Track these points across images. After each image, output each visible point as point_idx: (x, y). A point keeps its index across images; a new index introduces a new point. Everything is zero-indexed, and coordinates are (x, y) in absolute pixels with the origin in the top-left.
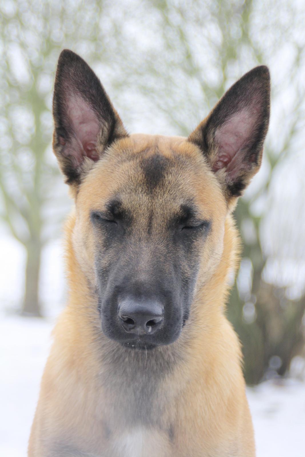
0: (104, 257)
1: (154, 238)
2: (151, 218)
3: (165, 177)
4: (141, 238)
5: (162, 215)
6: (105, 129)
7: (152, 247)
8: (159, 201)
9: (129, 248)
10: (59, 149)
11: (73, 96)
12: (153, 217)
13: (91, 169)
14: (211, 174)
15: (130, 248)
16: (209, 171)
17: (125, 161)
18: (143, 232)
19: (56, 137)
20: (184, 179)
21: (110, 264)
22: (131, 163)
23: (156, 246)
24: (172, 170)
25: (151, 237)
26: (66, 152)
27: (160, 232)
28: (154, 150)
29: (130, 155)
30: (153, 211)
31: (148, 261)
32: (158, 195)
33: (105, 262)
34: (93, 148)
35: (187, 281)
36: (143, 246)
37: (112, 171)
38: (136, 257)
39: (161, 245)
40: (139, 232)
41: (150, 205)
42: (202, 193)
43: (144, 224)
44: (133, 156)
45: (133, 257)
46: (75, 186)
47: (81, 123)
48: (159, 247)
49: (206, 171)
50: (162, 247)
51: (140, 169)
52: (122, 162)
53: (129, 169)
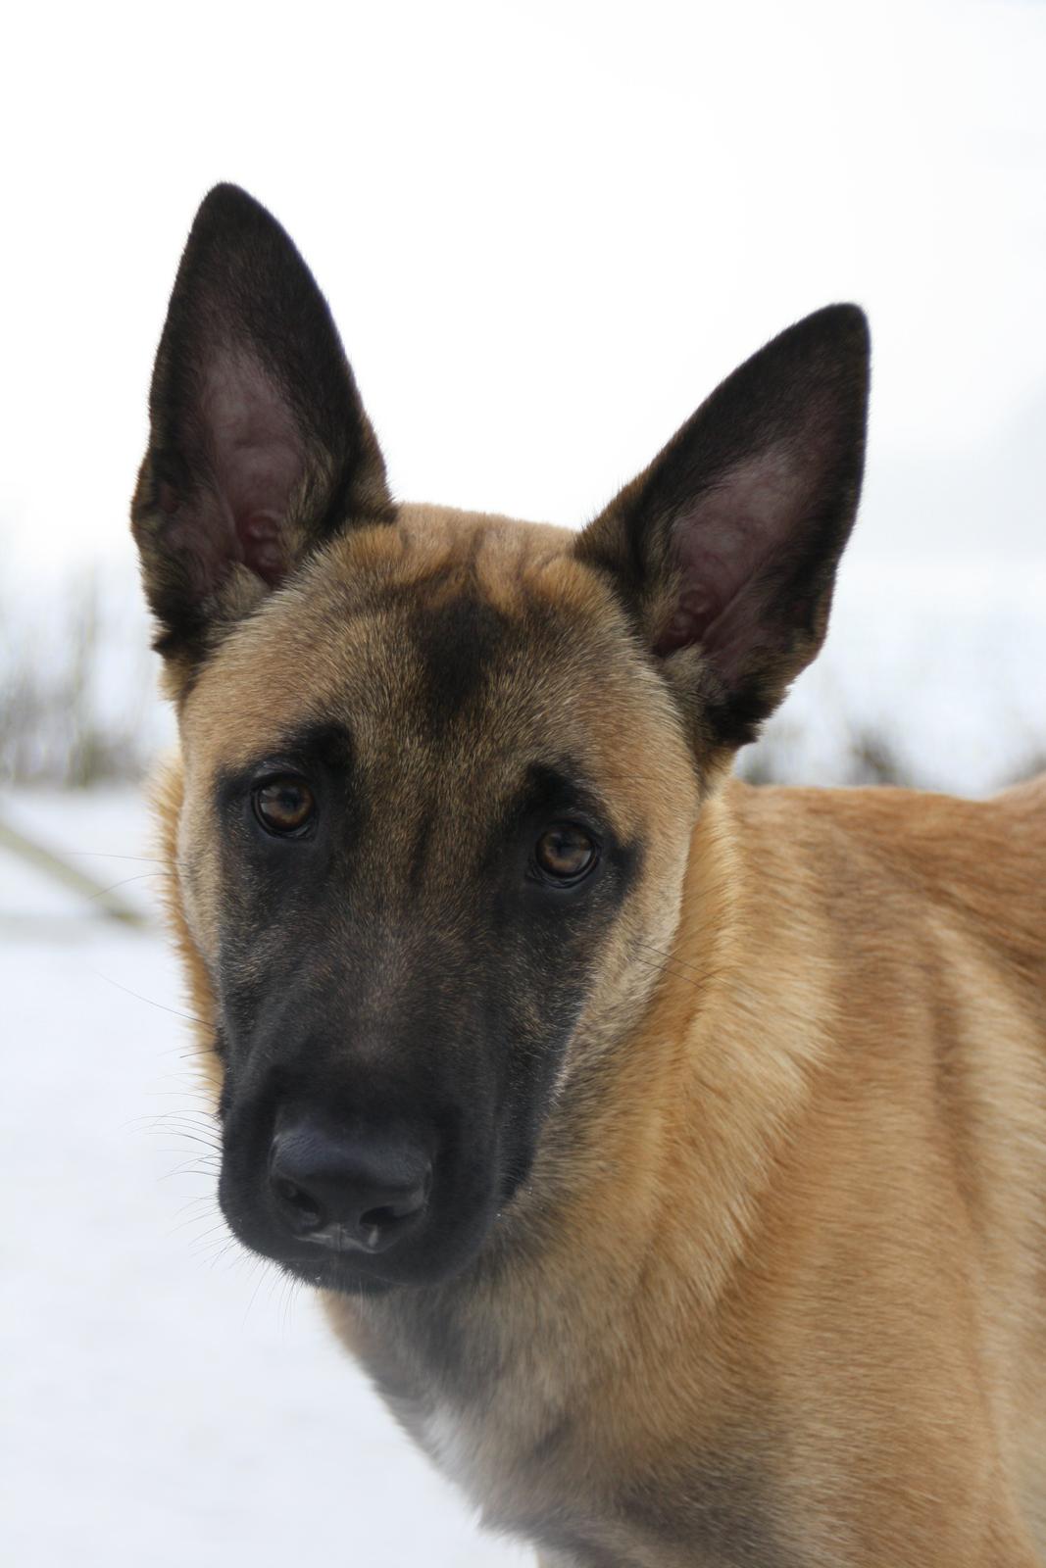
0: (245, 953)
1: (427, 905)
2: (424, 831)
3: (487, 683)
4: (382, 899)
5: (465, 818)
6: (322, 477)
7: (417, 937)
8: (460, 764)
9: (340, 928)
10: (153, 523)
11: (228, 346)
12: (433, 827)
13: (247, 616)
14: (646, 674)
15: (343, 929)
16: (640, 663)
17: (358, 610)
18: (393, 878)
19: (148, 482)
20: (552, 695)
21: (267, 977)
22: (381, 620)
23: (431, 933)
24: (515, 660)
25: (420, 896)
26: (176, 536)
27: (451, 881)
28: (461, 580)
29: (380, 588)
30: (435, 801)
31: (398, 989)
32: (459, 746)
33: (251, 967)
34: (270, 534)
35: (527, 1057)
36: (387, 931)
37: (309, 641)
38: (358, 970)
39: (450, 931)
40: (381, 875)
41: (428, 778)
42: (615, 747)
43: (399, 849)
44: (390, 597)
45: (349, 966)
46: (183, 664)
47: (241, 443)
48: (442, 936)
49: (631, 663)
50: (451, 938)
51: (406, 644)
52: (350, 612)
53: (371, 641)
